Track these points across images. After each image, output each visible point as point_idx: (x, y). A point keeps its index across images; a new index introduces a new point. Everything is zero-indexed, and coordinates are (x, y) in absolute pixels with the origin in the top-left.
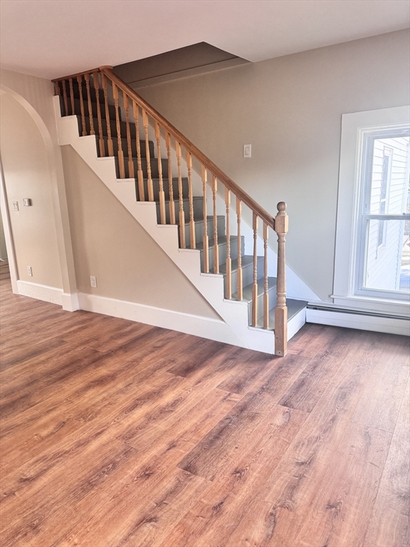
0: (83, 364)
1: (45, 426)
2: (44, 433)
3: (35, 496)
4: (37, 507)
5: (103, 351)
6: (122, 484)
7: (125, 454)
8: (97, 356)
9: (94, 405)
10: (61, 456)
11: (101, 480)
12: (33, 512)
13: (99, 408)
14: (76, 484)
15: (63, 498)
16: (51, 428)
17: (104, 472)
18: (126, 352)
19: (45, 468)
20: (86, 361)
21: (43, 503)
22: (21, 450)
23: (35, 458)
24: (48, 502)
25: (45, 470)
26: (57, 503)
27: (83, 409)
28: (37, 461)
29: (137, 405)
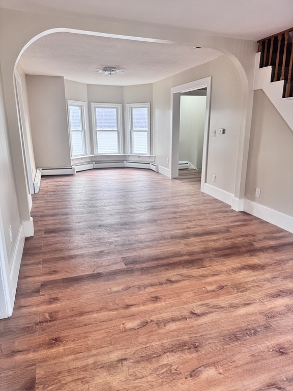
0: (241, 250)
1: (210, 284)
2: (209, 288)
3: (199, 327)
4: (199, 335)
5: (258, 245)
6: (260, 349)
7: (265, 328)
8: (252, 248)
9: (246, 283)
10: (218, 308)
11: (244, 338)
12: (196, 337)
13: (249, 286)
14: (226, 332)
15: (216, 338)
16: (214, 287)
17: (247, 334)
18: (276, 252)
19: (207, 312)
20: (244, 249)
21: (203, 334)
22: (194, 293)
23: (201, 302)
24: (206, 335)
25: (207, 313)
26: (211, 338)
27: (237, 282)
28: (202, 305)
29: (280, 295)
